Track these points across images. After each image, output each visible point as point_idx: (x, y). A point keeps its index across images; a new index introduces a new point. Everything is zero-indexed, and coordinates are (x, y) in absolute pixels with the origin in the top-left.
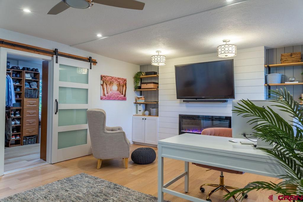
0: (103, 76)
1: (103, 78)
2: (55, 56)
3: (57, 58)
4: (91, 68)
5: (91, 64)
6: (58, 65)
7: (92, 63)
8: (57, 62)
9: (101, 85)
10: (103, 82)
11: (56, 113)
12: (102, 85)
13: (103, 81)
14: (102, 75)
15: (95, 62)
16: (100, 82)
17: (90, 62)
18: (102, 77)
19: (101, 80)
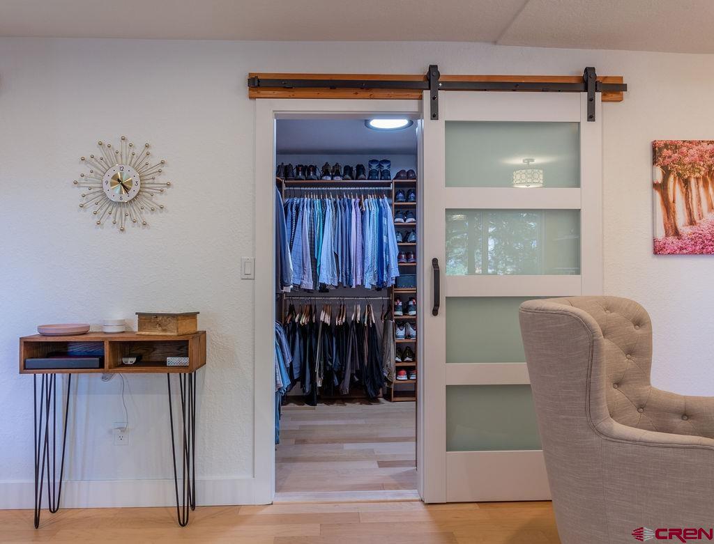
0: (666, 146)
1: (666, 152)
2: (427, 94)
3: (434, 99)
4: (591, 117)
5: (591, 100)
6: (440, 125)
7: (598, 96)
8: (434, 116)
9: (655, 186)
10: (667, 173)
11: (435, 312)
12: (661, 187)
13: (664, 168)
14: (658, 138)
15: (615, 89)
16: (648, 173)
17: (586, 90)
18: (656, 151)
19: (654, 162)
